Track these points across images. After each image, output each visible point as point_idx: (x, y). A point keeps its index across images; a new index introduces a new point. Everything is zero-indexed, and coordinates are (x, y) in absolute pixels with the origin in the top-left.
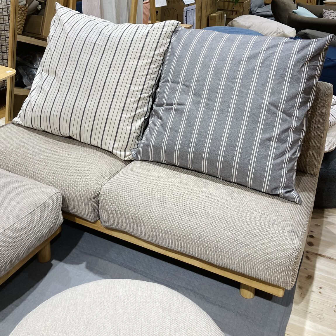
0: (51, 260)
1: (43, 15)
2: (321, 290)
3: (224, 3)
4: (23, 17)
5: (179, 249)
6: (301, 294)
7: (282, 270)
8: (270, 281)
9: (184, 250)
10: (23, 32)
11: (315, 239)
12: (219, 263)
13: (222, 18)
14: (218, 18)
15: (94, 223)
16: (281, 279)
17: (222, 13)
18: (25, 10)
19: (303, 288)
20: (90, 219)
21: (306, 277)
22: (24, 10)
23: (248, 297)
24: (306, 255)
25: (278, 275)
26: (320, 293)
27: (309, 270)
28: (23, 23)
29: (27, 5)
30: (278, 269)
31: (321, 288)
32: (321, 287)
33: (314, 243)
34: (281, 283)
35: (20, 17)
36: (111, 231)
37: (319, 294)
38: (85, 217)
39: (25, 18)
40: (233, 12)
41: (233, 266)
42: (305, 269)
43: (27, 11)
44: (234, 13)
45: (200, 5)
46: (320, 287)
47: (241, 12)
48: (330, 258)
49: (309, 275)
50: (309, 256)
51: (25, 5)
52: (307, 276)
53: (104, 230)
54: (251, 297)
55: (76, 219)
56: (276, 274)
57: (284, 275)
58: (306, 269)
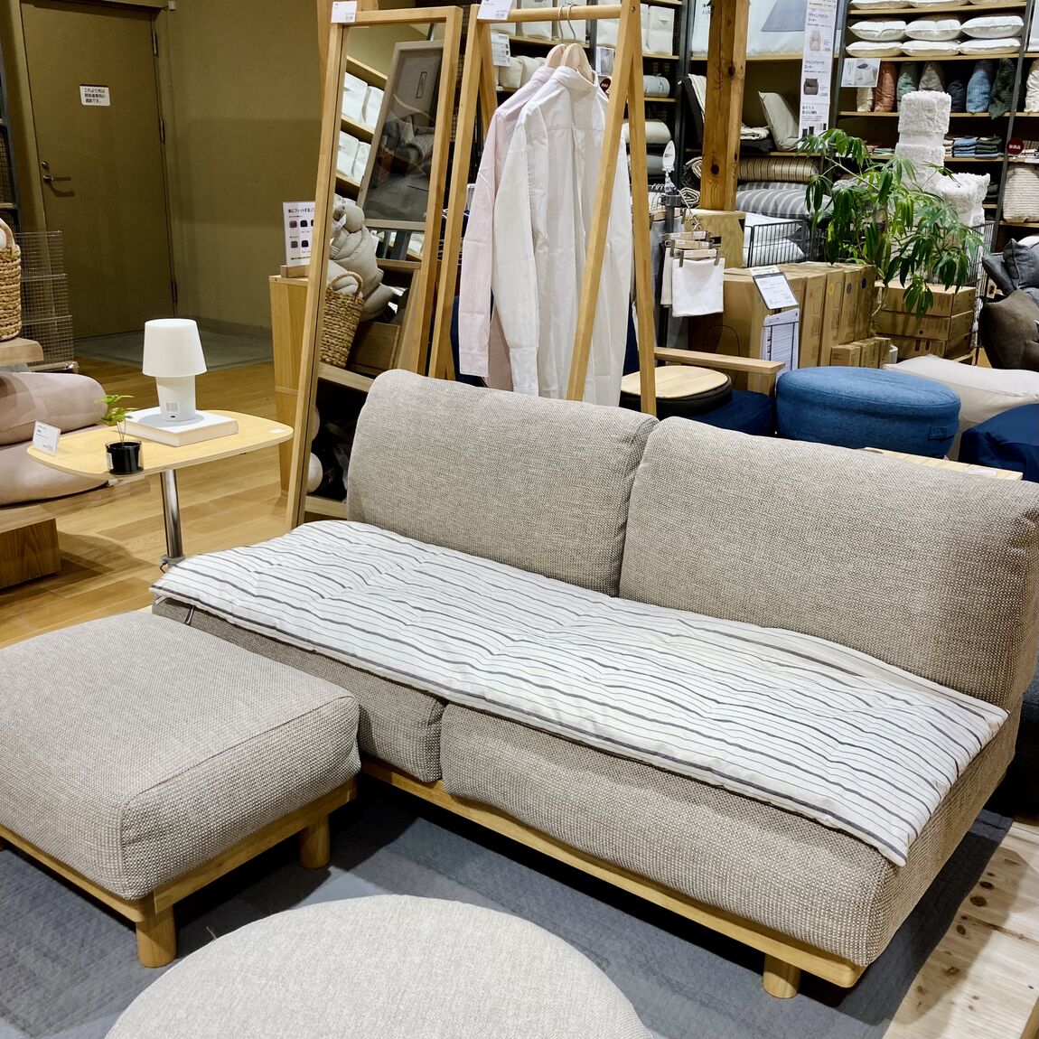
0: (328, 865)
1: (400, 322)
2: (975, 1003)
3: (894, 318)
4: (348, 323)
5: (608, 853)
6: (920, 1003)
7: (843, 912)
8: (814, 940)
9: (623, 857)
10: (347, 362)
11: (993, 891)
12: (697, 892)
13: (882, 354)
14: (868, 355)
15: (430, 785)
16: (841, 935)
17: (881, 342)
18: (355, 307)
19: (927, 991)
20: (419, 773)
21: (944, 970)
22: (351, 306)
23: (779, 994)
24: (958, 924)
25: (832, 925)
26: (971, 1008)
27: (954, 955)
28: (351, 339)
29: (361, 295)
30: (834, 909)
31: (975, 998)
32: (977, 995)
33: (988, 901)
34: (840, 946)
35: (342, 325)
36: (468, 808)
37: (969, 1010)
38: (409, 767)
39: (355, 327)
40: (918, 341)
41: (731, 901)
42: (946, 952)
43: (361, 309)
44: (923, 344)
45: (819, 316)
46: (974, 995)
47: (942, 344)
48: (1021, 937)
49: (952, 968)
50: (965, 927)
51: (356, 294)
52: (947, 967)
53: (452, 805)
54: (788, 996)
55: (395, 776)
56: (828, 920)
57: (846, 926)
58: (949, 953)
